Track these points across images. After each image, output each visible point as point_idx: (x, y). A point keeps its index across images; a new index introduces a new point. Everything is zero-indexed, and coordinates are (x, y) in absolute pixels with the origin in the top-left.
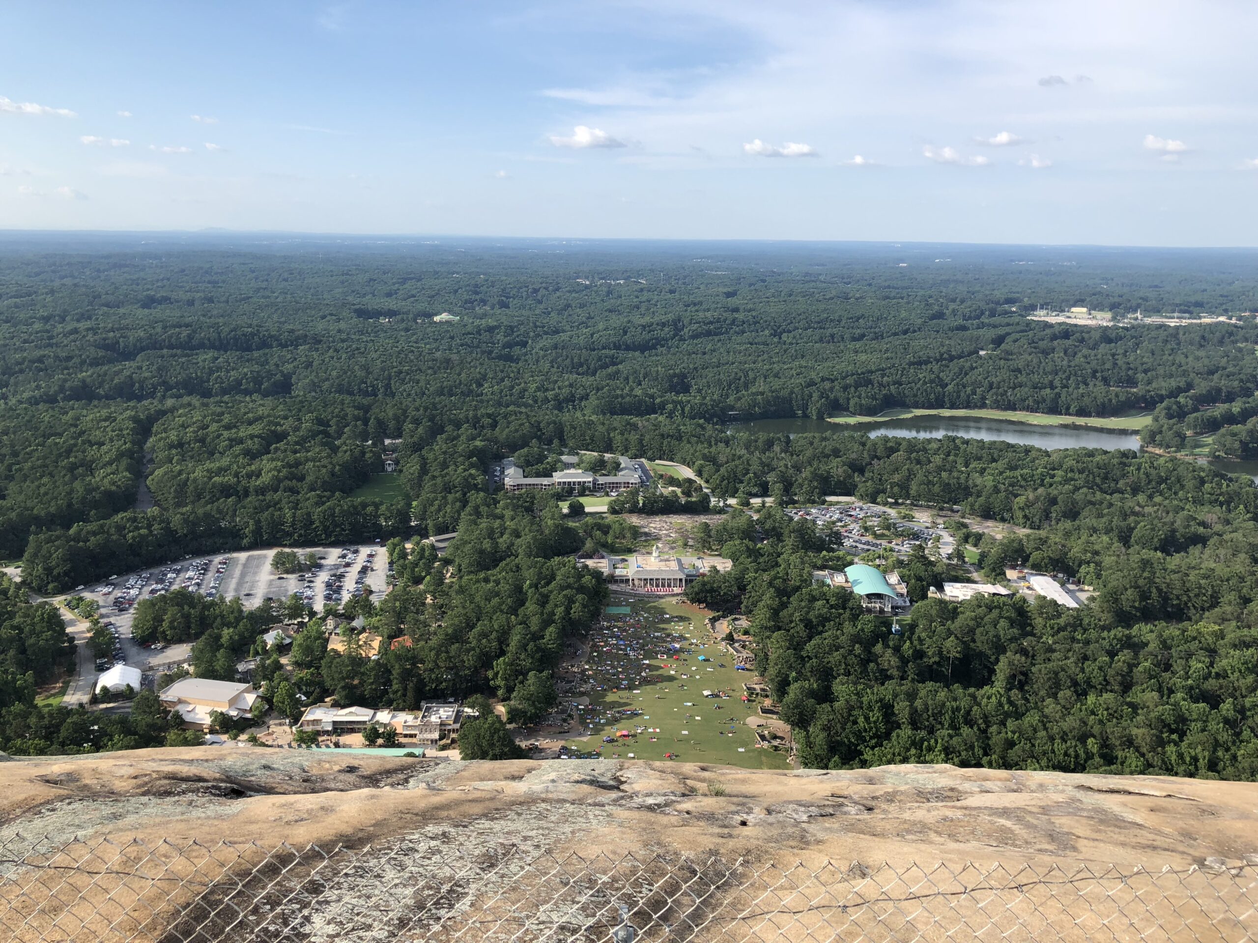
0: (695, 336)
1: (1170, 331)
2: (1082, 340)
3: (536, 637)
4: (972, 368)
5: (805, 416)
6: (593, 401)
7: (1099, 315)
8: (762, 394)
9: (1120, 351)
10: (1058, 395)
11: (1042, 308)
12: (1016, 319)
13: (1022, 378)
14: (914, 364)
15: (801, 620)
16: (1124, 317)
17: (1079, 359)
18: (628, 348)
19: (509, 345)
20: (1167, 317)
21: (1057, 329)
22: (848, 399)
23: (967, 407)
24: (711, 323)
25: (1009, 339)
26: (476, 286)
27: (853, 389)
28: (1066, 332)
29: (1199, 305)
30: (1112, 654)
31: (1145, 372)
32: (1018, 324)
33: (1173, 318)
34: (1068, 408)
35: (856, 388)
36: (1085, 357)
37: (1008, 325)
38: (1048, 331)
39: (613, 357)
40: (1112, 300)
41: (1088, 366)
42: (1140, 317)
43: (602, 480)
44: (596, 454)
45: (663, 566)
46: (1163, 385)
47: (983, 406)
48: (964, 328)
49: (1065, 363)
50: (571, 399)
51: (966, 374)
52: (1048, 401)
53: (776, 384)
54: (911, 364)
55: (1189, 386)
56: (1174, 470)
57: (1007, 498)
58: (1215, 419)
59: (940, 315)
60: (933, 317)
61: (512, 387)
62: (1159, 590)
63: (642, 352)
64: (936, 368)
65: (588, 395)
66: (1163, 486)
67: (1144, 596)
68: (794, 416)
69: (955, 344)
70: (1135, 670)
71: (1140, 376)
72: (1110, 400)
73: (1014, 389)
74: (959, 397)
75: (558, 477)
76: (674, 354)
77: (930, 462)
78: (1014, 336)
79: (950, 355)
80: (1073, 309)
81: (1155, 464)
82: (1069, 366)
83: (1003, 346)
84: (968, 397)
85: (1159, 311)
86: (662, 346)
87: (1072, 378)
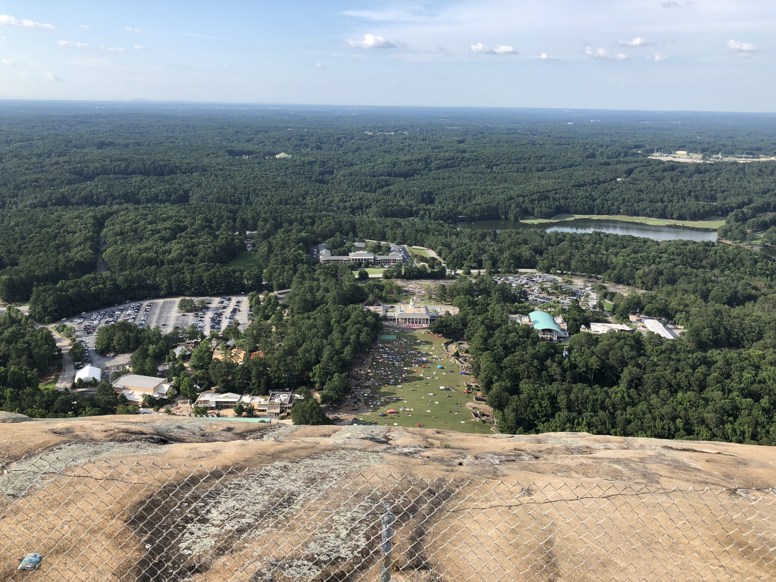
0: (438, 168)
1: (740, 166)
2: (683, 172)
3: (339, 352)
4: (612, 189)
5: (507, 219)
6: (374, 209)
7: (694, 155)
8: (480, 204)
9: (707, 179)
10: (666, 207)
11: (657, 151)
12: (640, 158)
13: (644, 196)
14: (575, 186)
15: (501, 345)
16: (710, 157)
17: (680, 184)
18: (396, 176)
19: (322, 173)
20: (738, 157)
21: (667, 165)
22: (534, 208)
23: (609, 213)
24: (449, 160)
25: (636, 171)
26: (302, 136)
27: (537, 202)
28: (673, 167)
29: (759, 149)
30: (694, 368)
31: (723, 192)
32: (642, 161)
33: (742, 158)
34: (672, 215)
35: (539, 202)
36: (684, 183)
37: (636, 162)
38: (661, 166)
39: (386, 181)
40: (702, 146)
41: (685, 188)
42: (720, 157)
43: (379, 258)
44: (375, 242)
45: (416, 311)
46: (734, 201)
47: (618, 213)
48: (607, 164)
49: (671, 186)
50: (360, 207)
51: (608, 193)
52: (659, 211)
53: (489, 198)
54: (574, 186)
55: (750, 201)
56: (738, 254)
57: (631, 270)
58: (766, 222)
59: (593, 156)
60: (589, 157)
61: (324, 200)
62: (726, 329)
63: (405, 178)
64: (589, 189)
65: (371, 205)
66: (730, 264)
67: (716, 332)
68: (499, 218)
69: (602, 174)
70: (708, 378)
71: (719, 195)
72: (699, 210)
73: (638, 202)
74: (603, 207)
75: (352, 256)
76: (425, 179)
77: (584, 248)
78: (639, 169)
79: (598, 181)
80: (678, 152)
81: (726, 250)
82: (674, 188)
83: (632, 176)
84: (609, 207)
85: (733, 153)
86: (418, 174)
87: (675, 196)
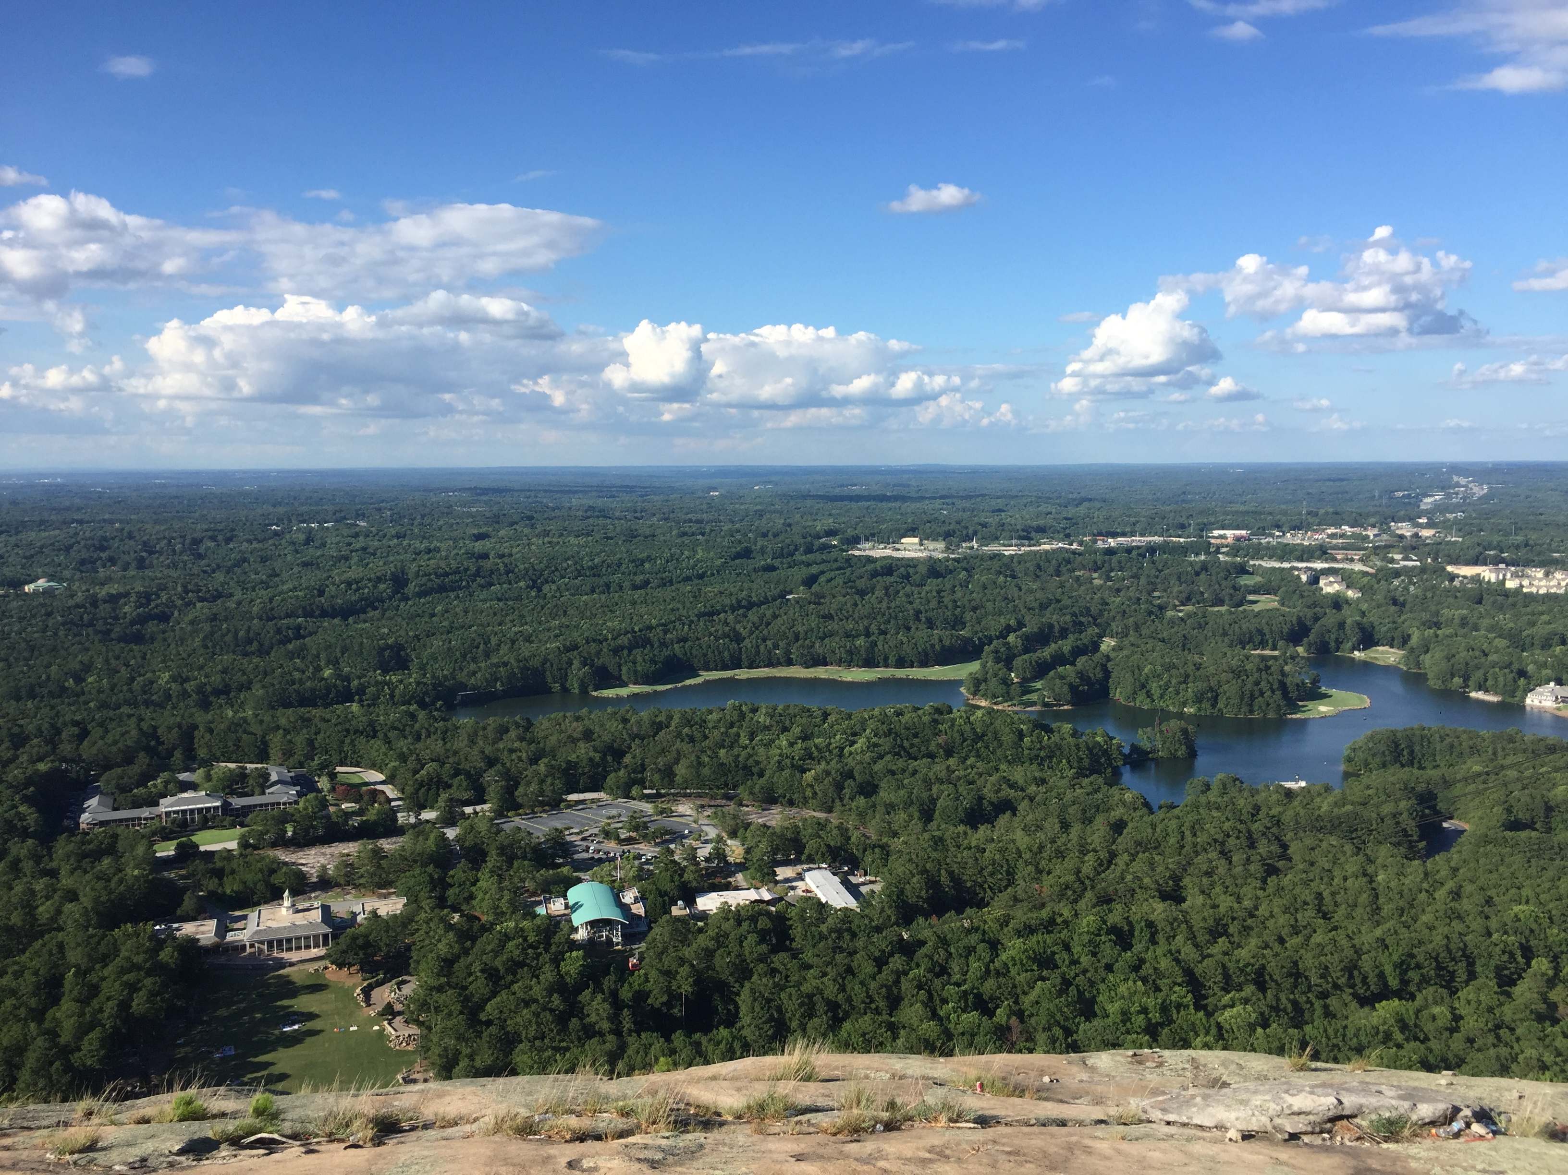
0: (421, 594)
1: (1005, 561)
2: (907, 577)
4: (775, 617)
5: (565, 690)
6: (258, 691)
7: (931, 545)
8: (505, 664)
9: (948, 586)
10: (874, 644)
11: (867, 540)
12: (834, 554)
13: (833, 626)
14: (703, 614)
15: (482, 971)
16: (958, 546)
17: (901, 599)
18: (324, 614)
20: (1004, 545)
21: (878, 565)
22: (620, 665)
23: (770, 665)
24: (447, 574)
25: (822, 579)
27: (625, 652)
28: (889, 567)
29: (1041, 530)
31: (974, 609)
32: (836, 560)
33: (1011, 546)
34: (886, 659)
35: (630, 651)
36: (907, 596)
37: (824, 561)
38: (870, 567)
39: (298, 628)
40: (946, 528)
41: (909, 607)
42: (976, 545)
43: (237, 802)
44: (232, 766)
45: (300, 919)
46: (994, 625)
47: (790, 663)
48: (771, 568)
49: (884, 605)
50: (224, 691)
51: (768, 624)
52: (863, 652)
53: (526, 650)
54: (700, 615)
55: (1021, 625)
56: (992, 724)
57: (792, 776)
58: (1045, 661)
59: (747, 554)
60: (738, 556)
61: (133, 679)
63: (345, 618)
64: (731, 618)
65: (250, 682)
66: (979, 745)
68: (548, 691)
69: (758, 588)
71: (968, 615)
72: (933, 646)
73: (822, 639)
74: (758, 653)
75: (167, 805)
76: (391, 619)
77: (706, 737)
78: (828, 575)
79: (749, 602)
80: (904, 540)
81: (972, 719)
82: (889, 608)
83: (815, 588)
84: (770, 652)
85: (997, 538)
86: (375, 609)
87: (892, 622)
